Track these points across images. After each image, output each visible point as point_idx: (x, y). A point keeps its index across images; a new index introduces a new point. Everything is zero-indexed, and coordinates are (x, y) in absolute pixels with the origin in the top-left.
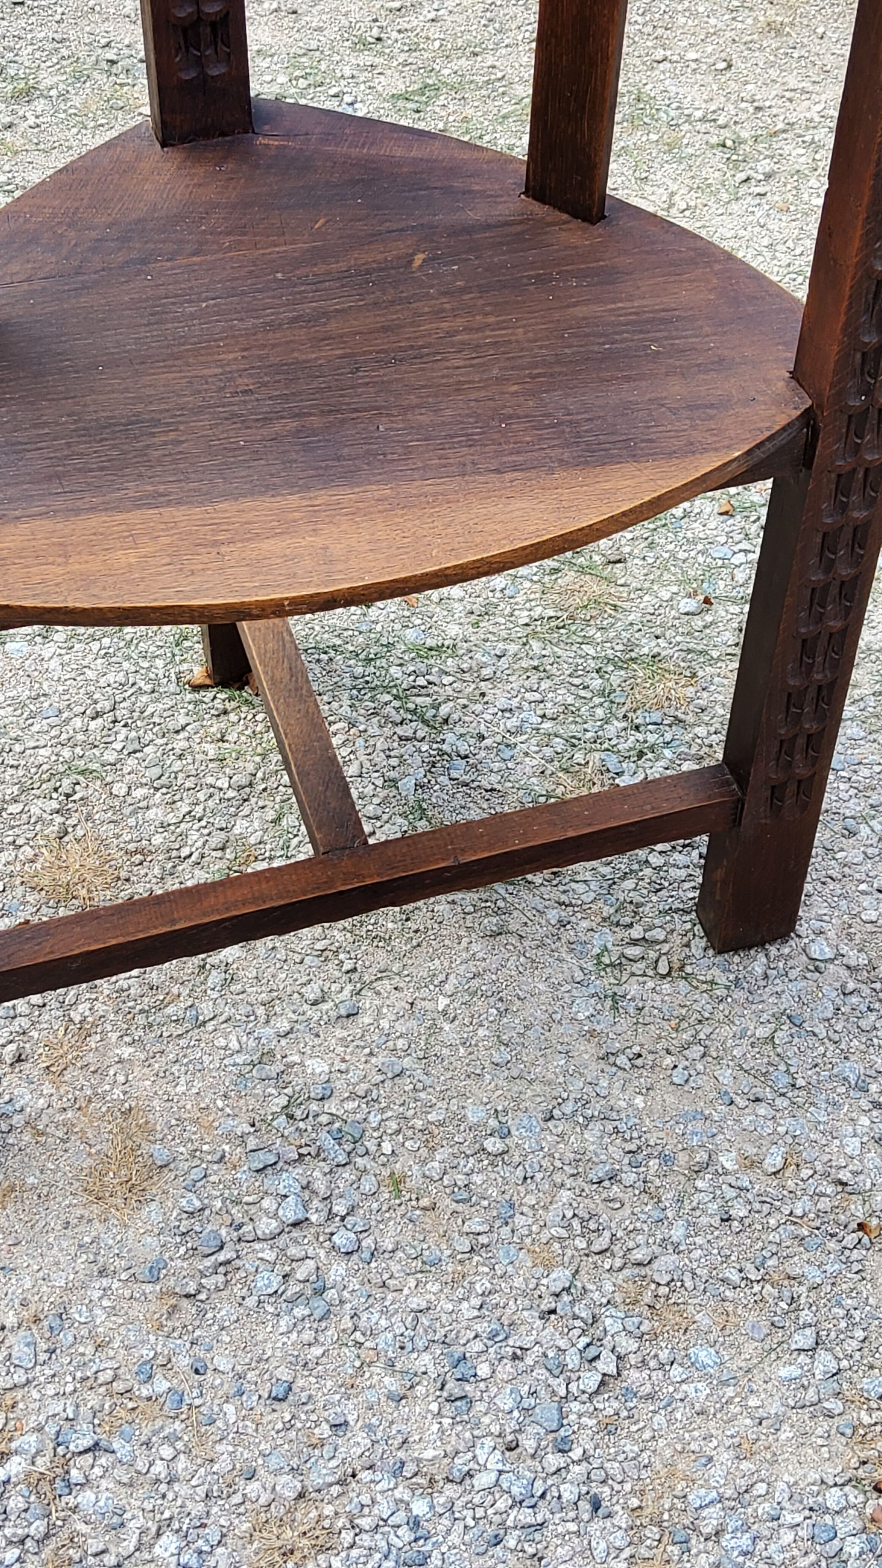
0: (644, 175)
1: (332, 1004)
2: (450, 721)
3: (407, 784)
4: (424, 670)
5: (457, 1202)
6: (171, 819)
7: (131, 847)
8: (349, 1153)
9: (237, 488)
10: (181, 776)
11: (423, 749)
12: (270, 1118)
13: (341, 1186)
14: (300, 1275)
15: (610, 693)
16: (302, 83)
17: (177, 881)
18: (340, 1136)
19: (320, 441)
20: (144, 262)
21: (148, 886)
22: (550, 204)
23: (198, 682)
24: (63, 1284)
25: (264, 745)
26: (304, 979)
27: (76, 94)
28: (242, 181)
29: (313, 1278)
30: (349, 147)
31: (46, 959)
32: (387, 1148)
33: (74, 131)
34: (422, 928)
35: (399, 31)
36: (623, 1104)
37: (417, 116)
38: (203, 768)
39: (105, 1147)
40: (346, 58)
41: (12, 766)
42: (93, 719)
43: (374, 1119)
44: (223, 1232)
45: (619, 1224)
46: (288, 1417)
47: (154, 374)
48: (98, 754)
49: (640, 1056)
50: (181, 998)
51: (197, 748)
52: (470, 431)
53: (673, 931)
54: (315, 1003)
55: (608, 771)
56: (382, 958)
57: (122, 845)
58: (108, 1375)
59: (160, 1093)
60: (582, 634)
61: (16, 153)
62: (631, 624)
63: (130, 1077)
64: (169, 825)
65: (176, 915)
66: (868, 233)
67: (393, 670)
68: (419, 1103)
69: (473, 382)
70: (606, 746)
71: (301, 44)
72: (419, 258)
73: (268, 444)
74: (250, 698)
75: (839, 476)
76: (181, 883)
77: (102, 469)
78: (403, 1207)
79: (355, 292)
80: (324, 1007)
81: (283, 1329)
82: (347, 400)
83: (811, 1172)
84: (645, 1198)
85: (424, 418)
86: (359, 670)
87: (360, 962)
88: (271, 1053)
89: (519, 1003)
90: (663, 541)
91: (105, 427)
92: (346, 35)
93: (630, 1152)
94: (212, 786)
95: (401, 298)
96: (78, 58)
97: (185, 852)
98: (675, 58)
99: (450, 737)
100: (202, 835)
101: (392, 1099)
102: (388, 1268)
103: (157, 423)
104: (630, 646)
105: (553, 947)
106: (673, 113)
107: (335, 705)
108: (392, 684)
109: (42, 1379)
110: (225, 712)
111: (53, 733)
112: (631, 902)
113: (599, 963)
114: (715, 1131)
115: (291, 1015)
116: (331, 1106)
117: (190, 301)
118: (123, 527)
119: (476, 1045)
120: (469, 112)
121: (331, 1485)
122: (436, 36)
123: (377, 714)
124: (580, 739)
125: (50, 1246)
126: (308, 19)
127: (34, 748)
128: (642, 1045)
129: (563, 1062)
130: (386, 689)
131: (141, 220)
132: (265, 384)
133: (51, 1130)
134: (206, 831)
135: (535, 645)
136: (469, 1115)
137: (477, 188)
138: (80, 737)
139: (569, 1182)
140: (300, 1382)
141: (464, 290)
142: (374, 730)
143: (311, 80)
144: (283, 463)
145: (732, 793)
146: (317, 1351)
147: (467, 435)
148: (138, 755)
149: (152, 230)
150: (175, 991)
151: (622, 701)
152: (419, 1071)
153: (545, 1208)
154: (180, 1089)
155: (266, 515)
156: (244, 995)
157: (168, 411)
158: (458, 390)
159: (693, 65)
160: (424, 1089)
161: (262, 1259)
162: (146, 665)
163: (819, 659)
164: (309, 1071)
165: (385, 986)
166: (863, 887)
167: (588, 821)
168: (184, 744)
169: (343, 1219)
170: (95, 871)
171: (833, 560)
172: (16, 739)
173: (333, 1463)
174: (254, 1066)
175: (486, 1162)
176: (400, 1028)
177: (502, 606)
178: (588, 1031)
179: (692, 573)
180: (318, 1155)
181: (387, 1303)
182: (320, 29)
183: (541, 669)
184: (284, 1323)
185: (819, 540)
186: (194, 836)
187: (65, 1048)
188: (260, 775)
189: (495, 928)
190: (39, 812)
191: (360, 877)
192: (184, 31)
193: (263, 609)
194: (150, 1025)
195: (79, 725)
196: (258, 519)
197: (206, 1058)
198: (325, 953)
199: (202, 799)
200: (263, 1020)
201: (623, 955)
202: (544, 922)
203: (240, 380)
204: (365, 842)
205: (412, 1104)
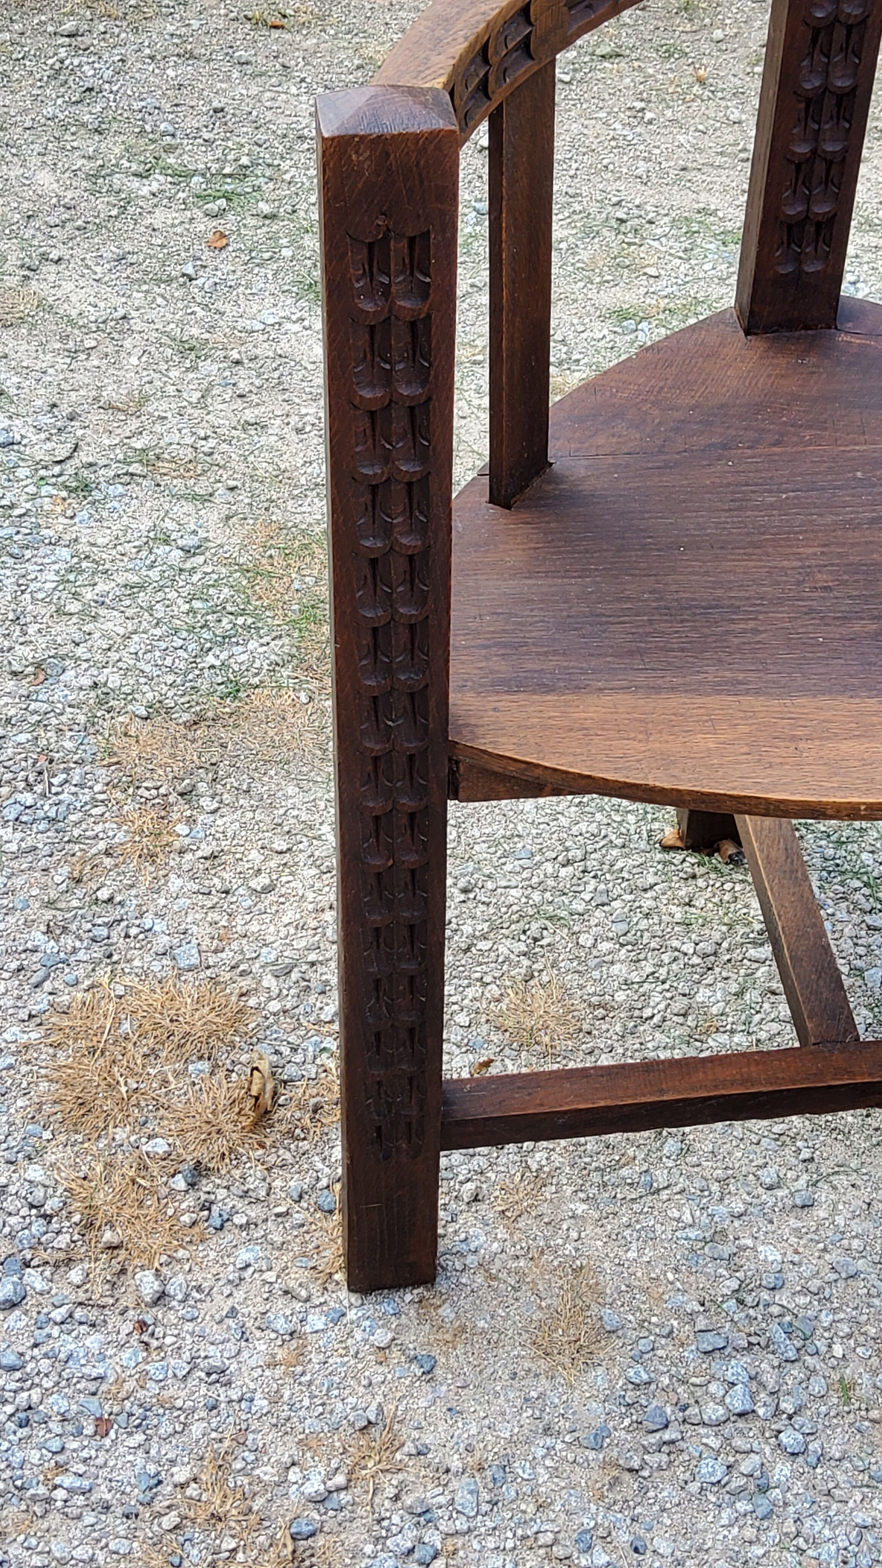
1: (787, 1191)
3: (874, 975)
6: (635, 977)
7: (595, 1000)
8: (798, 1350)
9: (815, 685)
10: (646, 934)
12: (720, 1299)
13: (790, 1382)
14: (745, 1468)
17: (637, 1041)
18: (790, 1330)
20: (725, 447)
21: (609, 1042)
23: (670, 843)
25: (730, 915)
26: (761, 1162)
27: (585, 249)
28: (825, 376)
29: (757, 1474)
31: (536, 1111)
32: (838, 1350)
33: (581, 284)
38: (669, 930)
39: (555, 1302)
41: (483, 903)
42: (564, 866)
43: (826, 1319)
44: (668, 1410)
47: (734, 560)
48: (567, 902)
50: (637, 1162)
51: (664, 909)
54: (770, 1188)
56: (839, 1152)
57: (585, 997)
58: (548, 1538)
59: (611, 1255)
63: (583, 1235)
64: (633, 983)
65: (664, 1086)
67: (864, 856)
68: (873, 1309)
73: (847, 643)
74: (719, 866)
76: (641, 1044)
77: (683, 650)
78: (852, 1416)
80: (780, 1193)
81: (725, 1521)
86: (831, 852)
87: (818, 1153)
88: (723, 1233)
91: (686, 609)
94: (676, 950)
96: (589, 214)
97: (647, 1012)
100: (666, 998)
101: (845, 1300)
102: (833, 1477)
103: (736, 609)
108: (862, 870)
109: (483, 1530)
110: (694, 877)
111: (525, 875)
115: (745, 1196)
116: (782, 1298)
117: (770, 491)
118: (703, 710)
123: (846, 899)
125: (497, 1395)
127: (505, 887)
130: (856, 875)
131: (722, 406)
132: (844, 583)
133: (503, 1275)
134: (668, 995)
138: (551, 883)
142: (842, 915)
144: (862, 665)
146: (758, 1550)
148: (606, 908)
149: (734, 416)
150: (631, 1152)
152: (873, 1276)
154: (632, 1255)
155: (845, 716)
156: (700, 1168)
157: (748, 599)
160: (878, 1295)
161: (706, 1445)
162: (618, 819)
164: (762, 1257)
165: (842, 1181)
168: (652, 904)
169: (790, 1417)
170: (558, 1019)
172: (488, 876)
174: (706, 1243)
176: (856, 1227)
180: (768, 1346)
181: (831, 1513)
184: (726, 1516)
186: (656, 998)
187: (521, 1195)
188: (725, 945)
190: (506, 952)
191: (852, 1074)
192: (790, 227)
193: (838, 811)
194: (605, 1185)
195: (550, 870)
196: (837, 718)
197: (658, 1226)
198: (783, 1138)
199: (667, 962)
200: (717, 1196)
203: (819, 576)
204: (857, 1038)
205: (865, 1310)
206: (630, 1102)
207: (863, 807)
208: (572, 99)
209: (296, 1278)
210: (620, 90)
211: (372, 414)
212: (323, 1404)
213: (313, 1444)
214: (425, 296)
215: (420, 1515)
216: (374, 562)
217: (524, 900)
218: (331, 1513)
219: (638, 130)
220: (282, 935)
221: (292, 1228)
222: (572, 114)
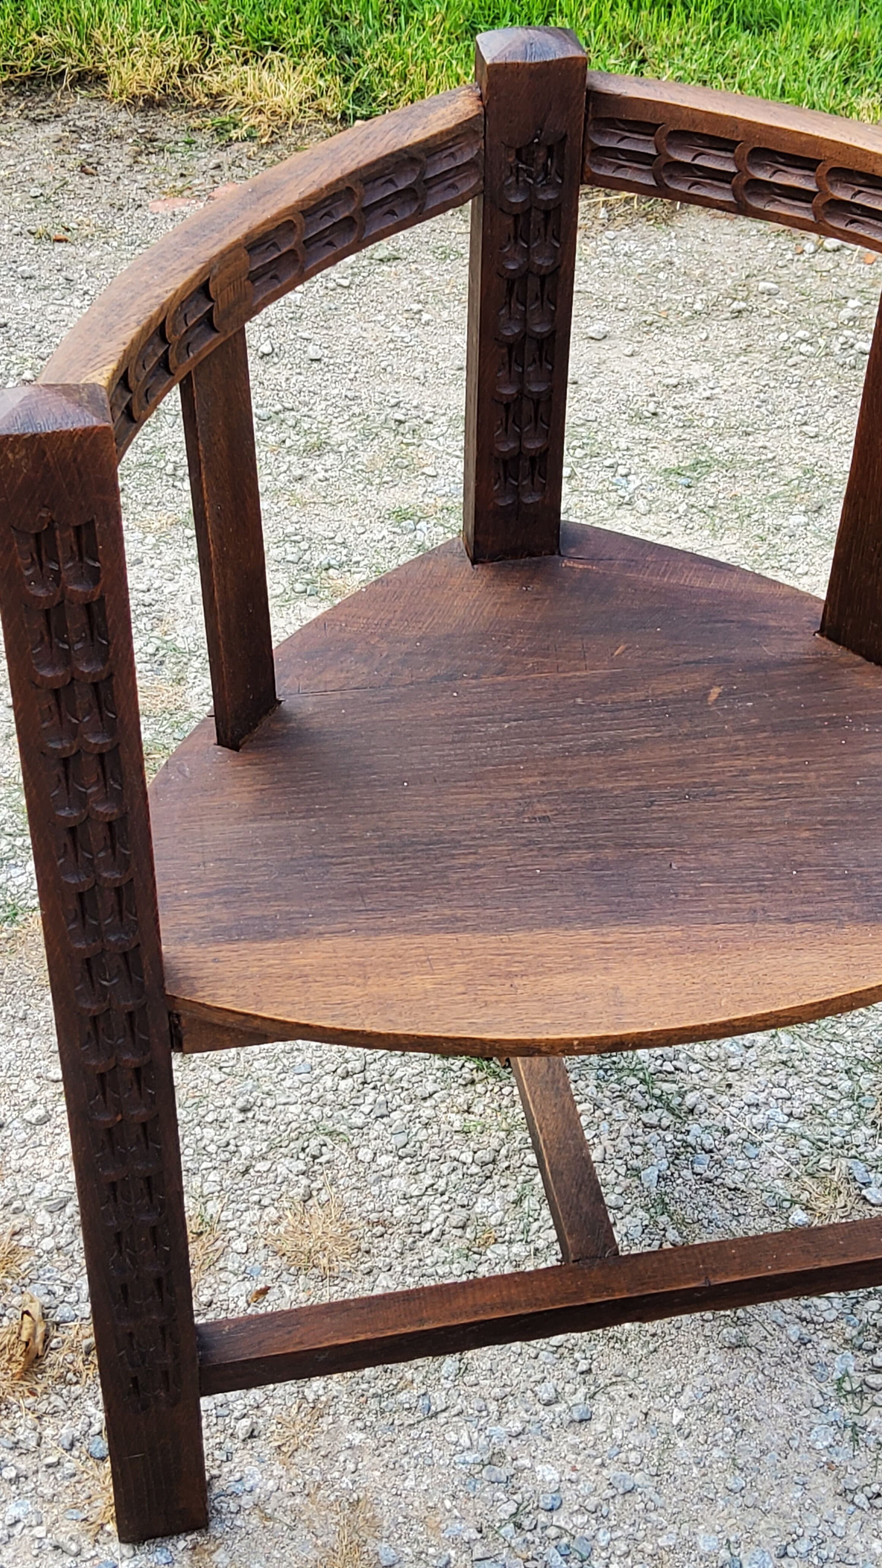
1: (565, 1406)
2: (696, 1111)
3: (650, 1175)
4: (671, 1055)
6: (414, 1190)
7: (373, 1217)
9: (532, 918)
10: (426, 1145)
11: (668, 1139)
12: (498, 1525)
15: (859, 1097)
17: (416, 1257)
18: (568, 1552)
19: (613, 875)
20: (451, 678)
21: (388, 1260)
22: (844, 645)
25: (509, 1120)
26: (539, 1376)
27: (364, 451)
28: (547, 602)
30: (651, 574)
31: (295, 1350)
33: (361, 486)
34: (659, 1331)
35: (675, 408)
36: (860, 1547)
37: (688, 491)
38: (448, 1139)
39: (331, 1539)
40: (622, 431)
41: (262, 1122)
42: (343, 1078)
43: (603, 1538)
47: (456, 794)
48: (346, 1116)
49: (879, 1495)
50: (415, 1385)
51: (443, 1118)
52: (761, 876)
54: (548, 1404)
55: (855, 1180)
56: (617, 1360)
57: (364, 1214)
59: (388, 1486)
60: (833, 1031)
61: (305, 504)
63: (360, 1466)
64: (411, 1197)
65: (425, 1315)
67: (640, 1053)
68: (649, 1525)
69: (766, 825)
70: (853, 1152)
71: (580, 415)
72: (715, 692)
73: (564, 874)
74: (498, 1070)
76: (420, 1260)
77: (403, 888)
79: (651, 723)
80: (558, 1408)
82: (641, 834)
85: (715, 859)
87: (595, 1363)
88: (501, 1454)
89: (755, 1424)
91: (409, 846)
92: (623, 408)
94: (455, 1159)
95: (696, 733)
96: (368, 416)
97: (426, 1227)
99: (695, 1129)
100: (444, 1211)
101: (623, 1517)
103: (456, 844)
104: (880, 1048)
105: (793, 1366)
107: (581, 1084)
108: (639, 1067)
110: (473, 1082)
111: (304, 1090)
112: (875, 1325)
113: (840, 1389)
115: (523, 1414)
116: (560, 1519)
117: (493, 721)
118: (421, 951)
119: (710, 1467)
120: (739, 490)
122: (710, 414)
123: (623, 1097)
124: (826, 1143)
126: (588, 390)
127: (285, 1104)
129: (799, 1494)
130: (633, 1072)
131: (448, 636)
132: (562, 812)
133: (278, 1515)
134: (447, 1207)
135: (784, 1038)
136: (701, 1543)
137: (772, 623)
138: (330, 1097)
141: (758, 729)
142: (618, 1114)
144: (577, 896)
147: (758, 880)
148: (385, 1120)
149: (460, 646)
150: (408, 1376)
151: (871, 1106)
152: (651, 1489)
154: (409, 1484)
155: (559, 949)
156: (478, 1388)
157: (468, 833)
158: (750, 832)
160: (656, 1509)
164: (539, 1477)
165: (618, 1391)
167: (843, 1252)
168: (430, 1112)
170: (336, 1240)
172: (268, 1094)
174: (484, 1466)
176: (634, 1439)
178: (826, 1463)
182: (599, 401)
183: (790, 1064)
186: (435, 1211)
187: (298, 1428)
188: (503, 1152)
189: (733, 1341)
190: (285, 1172)
191: (610, 1290)
192: (505, 463)
193: (552, 1048)
194: (383, 1411)
195: (329, 1084)
196: (551, 952)
197: (435, 1452)
198: (561, 1350)
199: (446, 1172)
200: (495, 1416)
201: (864, 1382)
202: (784, 1338)
203: (538, 806)
204: (616, 1253)
205: (642, 1526)
206: (390, 1333)
207: (576, 1043)
208: (352, 304)
209: (66, 1531)
210: (398, 293)
211: (56, 692)
214: (96, 581)
216: (72, 831)
217: (303, 1116)
219: (416, 331)
220: (56, 1168)
221: (64, 1478)
222: (352, 317)
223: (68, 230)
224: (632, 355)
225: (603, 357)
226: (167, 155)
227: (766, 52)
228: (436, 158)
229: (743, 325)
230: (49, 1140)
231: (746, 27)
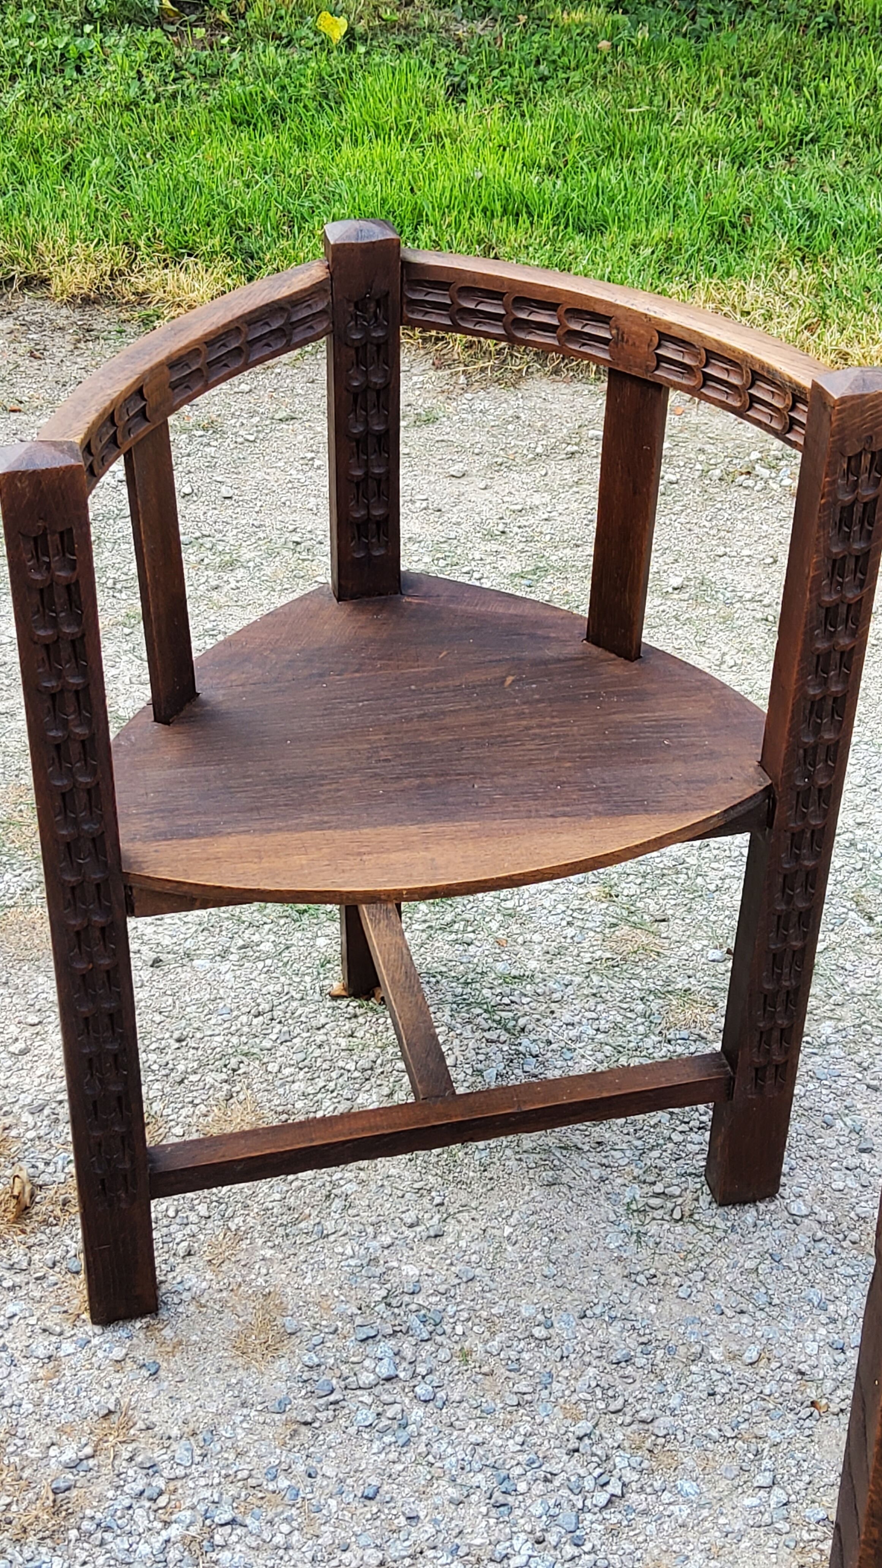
0: (703, 639)
1: (423, 1227)
2: (526, 1030)
3: (491, 1074)
4: (508, 992)
5: (510, 1371)
6: (310, 1090)
7: (280, 1109)
8: (431, 1333)
9: (376, 820)
10: (319, 1060)
11: (504, 1049)
12: (373, 1304)
13: (424, 1354)
14: (390, 1414)
15: (650, 1016)
16: (442, 563)
18: (425, 1320)
19: (433, 793)
20: (321, 675)
22: (603, 647)
23: (337, 993)
24: (214, 1410)
25: (384, 1041)
26: (405, 1208)
27: (268, 566)
28: (392, 625)
29: (399, 1416)
30: (468, 604)
31: (219, 1160)
32: (459, 1330)
33: (265, 592)
35: (520, 527)
36: (639, 1310)
37: (529, 589)
38: (336, 1055)
39: (249, 1318)
40: (477, 545)
41: (194, 1048)
42: (256, 1017)
43: (451, 1310)
44: (334, 1381)
45: (631, 1394)
46: (375, 1510)
47: (324, 747)
48: (258, 1042)
49: (655, 1276)
50: (311, 1217)
51: (332, 1041)
52: (536, 791)
53: (686, 1189)
54: (411, 1226)
56: (463, 1197)
57: (273, 1107)
58: (245, 1474)
59: (292, 1283)
60: (632, 972)
61: (220, 607)
62: (670, 967)
63: (271, 1271)
64: (309, 1095)
65: (313, 1136)
66: (802, 669)
67: (484, 991)
68: (485, 1300)
69: (541, 760)
70: (644, 1053)
71: (443, 534)
72: (510, 679)
73: (399, 793)
74: (375, 1007)
75: (793, 834)
78: (469, 1372)
79: (464, 700)
80: (418, 1229)
81: (375, 1450)
82: (453, 768)
83: (778, 1364)
84: (652, 1376)
86: (460, 990)
87: (447, 1199)
88: (376, 1260)
89: (565, 1234)
90: (699, 907)
91: (290, 779)
92: (478, 528)
93: (642, 1343)
94: (342, 1068)
95: (495, 705)
96: (271, 540)
98: (734, 554)
99: (525, 1042)
101: (465, 1296)
102: (454, 1414)
104: (668, 982)
105: (594, 1195)
106: (728, 595)
107: (439, 1014)
108: (483, 1001)
109: (196, 1474)
110: (356, 1016)
111: (226, 1025)
112: (656, 1167)
113: (629, 1209)
114: (708, 1332)
115: (392, 1233)
116: (420, 1299)
117: (351, 702)
119: (531, 1262)
120: (569, 588)
121: (404, 1558)
122: (548, 531)
123: (470, 1023)
125: (206, 1385)
127: (211, 1036)
128: (657, 1269)
129: (596, 1278)
130: (479, 1005)
131: (320, 649)
132: (400, 756)
133: (210, 1304)
135: (595, 979)
136: (523, 1311)
137: (553, 635)
138: (246, 1029)
139: (594, 1363)
140: (386, 1488)
141: (539, 701)
142: (467, 1033)
143: (449, 561)
144: (408, 806)
145: (726, 1073)
146: (400, 1467)
147: (534, 793)
148: (288, 1044)
149: (328, 655)
150: (307, 1211)
152: (487, 1278)
153: (576, 1379)
154: (307, 1281)
155: (394, 838)
156: (359, 1217)
157: (332, 770)
158: (529, 764)
159: (747, 560)
160: (490, 1291)
161: (361, 1402)
162: (298, 979)
163: (786, 970)
164: (404, 1273)
165: (464, 1217)
166: (835, 1165)
168: (324, 1038)
169: (423, 1377)
171: (792, 896)
172: (197, 1029)
173: (407, 1543)
174: (363, 1267)
175: (533, 1345)
176: (474, 1247)
177: (571, 949)
178: (617, 1257)
179: (719, 932)
180: (407, 1332)
181: (453, 1438)
182: (459, 524)
183: (599, 995)
184: (376, 1446)
185: (781, 880)
187: (223, 1248)
188: (379, 1062)
189: (550, 1180)
190: (212, 1081)
192: (358, 526)
193: (388, 897)
194: (287, 1235)
195: (245, 1021)
196: (389, 839)
197: (327, 1260)
199: (335, 1077)
200: (371, 1236)
201: (647, 1204)
202: (588, 1178)
203: (382, 753)
204: (454, 1092)
205: (480, 1301)
209: (52, 1321)
211: (47, 647)
212: (75, 1403)
213: (68, 1430)
214: (74, 569)
215: (149, 1468)
216: (58, 747)
217: (225, 1043)
218: (82, 1474)
220: (36, 1084)
221: (49, 1286)
222: (257, 464)
223: (21, 402)
224: (485, 488)
225: (462, 490)
226: (102, 342)
227: (596, 250)
228: (298, 307)
229: (575, 463)
230: (29, 1066)
231: (581, 230)
